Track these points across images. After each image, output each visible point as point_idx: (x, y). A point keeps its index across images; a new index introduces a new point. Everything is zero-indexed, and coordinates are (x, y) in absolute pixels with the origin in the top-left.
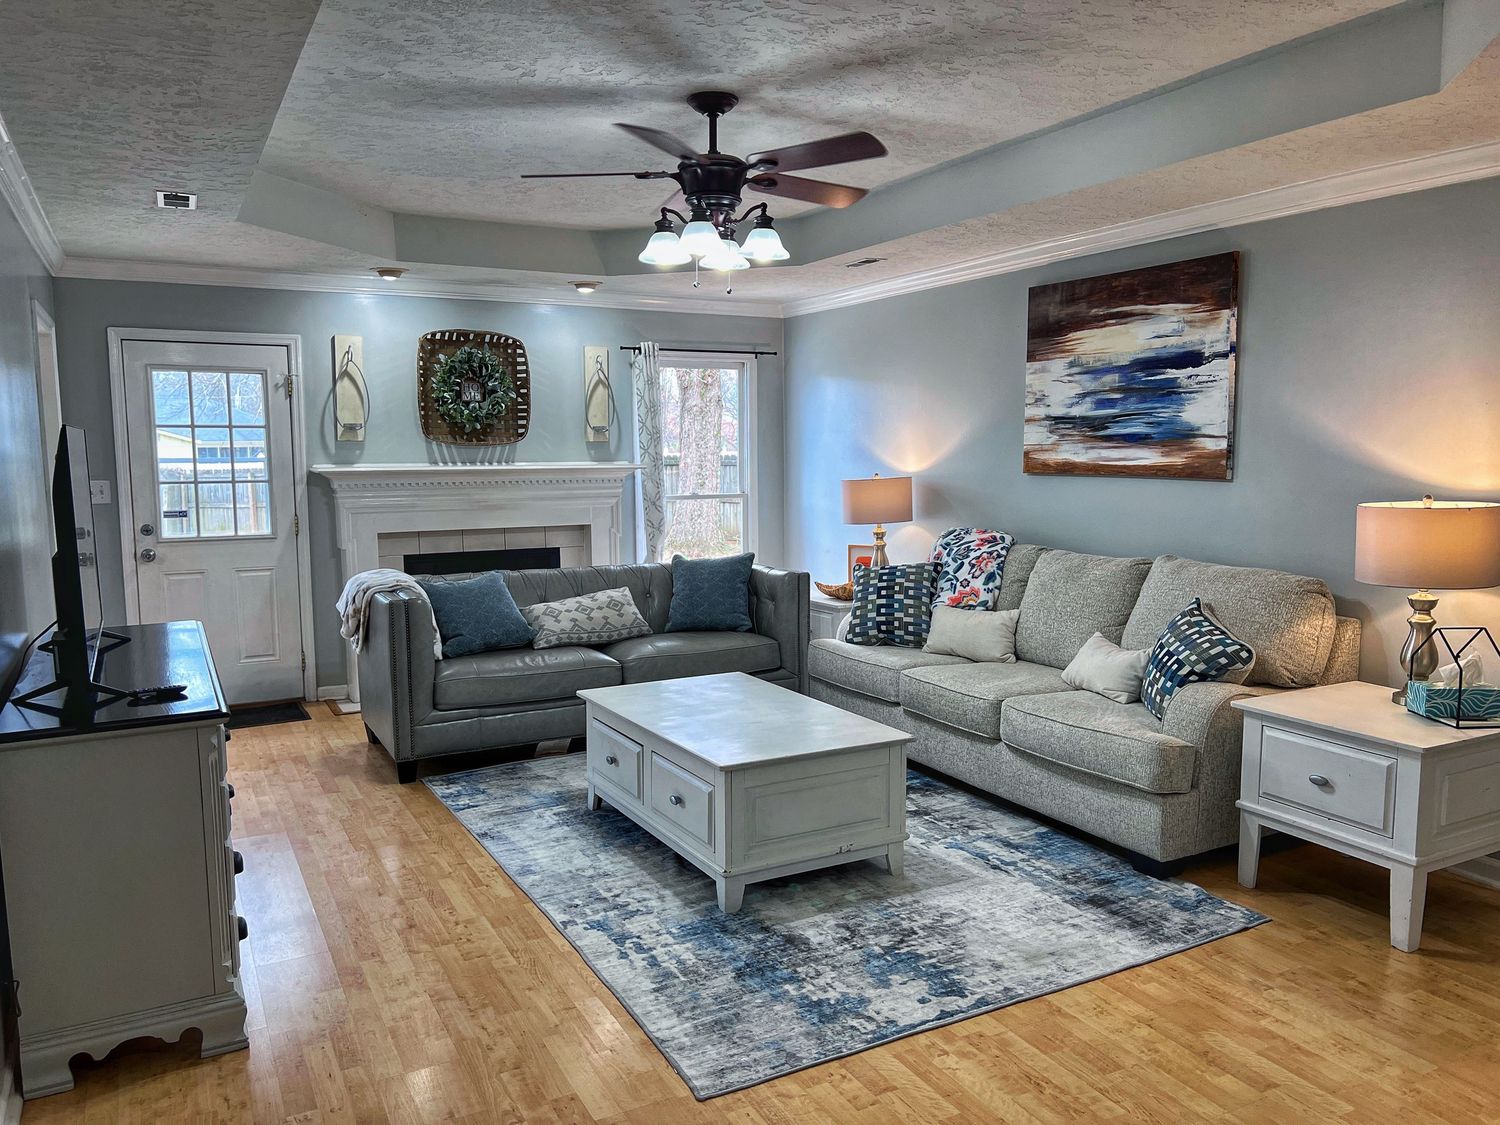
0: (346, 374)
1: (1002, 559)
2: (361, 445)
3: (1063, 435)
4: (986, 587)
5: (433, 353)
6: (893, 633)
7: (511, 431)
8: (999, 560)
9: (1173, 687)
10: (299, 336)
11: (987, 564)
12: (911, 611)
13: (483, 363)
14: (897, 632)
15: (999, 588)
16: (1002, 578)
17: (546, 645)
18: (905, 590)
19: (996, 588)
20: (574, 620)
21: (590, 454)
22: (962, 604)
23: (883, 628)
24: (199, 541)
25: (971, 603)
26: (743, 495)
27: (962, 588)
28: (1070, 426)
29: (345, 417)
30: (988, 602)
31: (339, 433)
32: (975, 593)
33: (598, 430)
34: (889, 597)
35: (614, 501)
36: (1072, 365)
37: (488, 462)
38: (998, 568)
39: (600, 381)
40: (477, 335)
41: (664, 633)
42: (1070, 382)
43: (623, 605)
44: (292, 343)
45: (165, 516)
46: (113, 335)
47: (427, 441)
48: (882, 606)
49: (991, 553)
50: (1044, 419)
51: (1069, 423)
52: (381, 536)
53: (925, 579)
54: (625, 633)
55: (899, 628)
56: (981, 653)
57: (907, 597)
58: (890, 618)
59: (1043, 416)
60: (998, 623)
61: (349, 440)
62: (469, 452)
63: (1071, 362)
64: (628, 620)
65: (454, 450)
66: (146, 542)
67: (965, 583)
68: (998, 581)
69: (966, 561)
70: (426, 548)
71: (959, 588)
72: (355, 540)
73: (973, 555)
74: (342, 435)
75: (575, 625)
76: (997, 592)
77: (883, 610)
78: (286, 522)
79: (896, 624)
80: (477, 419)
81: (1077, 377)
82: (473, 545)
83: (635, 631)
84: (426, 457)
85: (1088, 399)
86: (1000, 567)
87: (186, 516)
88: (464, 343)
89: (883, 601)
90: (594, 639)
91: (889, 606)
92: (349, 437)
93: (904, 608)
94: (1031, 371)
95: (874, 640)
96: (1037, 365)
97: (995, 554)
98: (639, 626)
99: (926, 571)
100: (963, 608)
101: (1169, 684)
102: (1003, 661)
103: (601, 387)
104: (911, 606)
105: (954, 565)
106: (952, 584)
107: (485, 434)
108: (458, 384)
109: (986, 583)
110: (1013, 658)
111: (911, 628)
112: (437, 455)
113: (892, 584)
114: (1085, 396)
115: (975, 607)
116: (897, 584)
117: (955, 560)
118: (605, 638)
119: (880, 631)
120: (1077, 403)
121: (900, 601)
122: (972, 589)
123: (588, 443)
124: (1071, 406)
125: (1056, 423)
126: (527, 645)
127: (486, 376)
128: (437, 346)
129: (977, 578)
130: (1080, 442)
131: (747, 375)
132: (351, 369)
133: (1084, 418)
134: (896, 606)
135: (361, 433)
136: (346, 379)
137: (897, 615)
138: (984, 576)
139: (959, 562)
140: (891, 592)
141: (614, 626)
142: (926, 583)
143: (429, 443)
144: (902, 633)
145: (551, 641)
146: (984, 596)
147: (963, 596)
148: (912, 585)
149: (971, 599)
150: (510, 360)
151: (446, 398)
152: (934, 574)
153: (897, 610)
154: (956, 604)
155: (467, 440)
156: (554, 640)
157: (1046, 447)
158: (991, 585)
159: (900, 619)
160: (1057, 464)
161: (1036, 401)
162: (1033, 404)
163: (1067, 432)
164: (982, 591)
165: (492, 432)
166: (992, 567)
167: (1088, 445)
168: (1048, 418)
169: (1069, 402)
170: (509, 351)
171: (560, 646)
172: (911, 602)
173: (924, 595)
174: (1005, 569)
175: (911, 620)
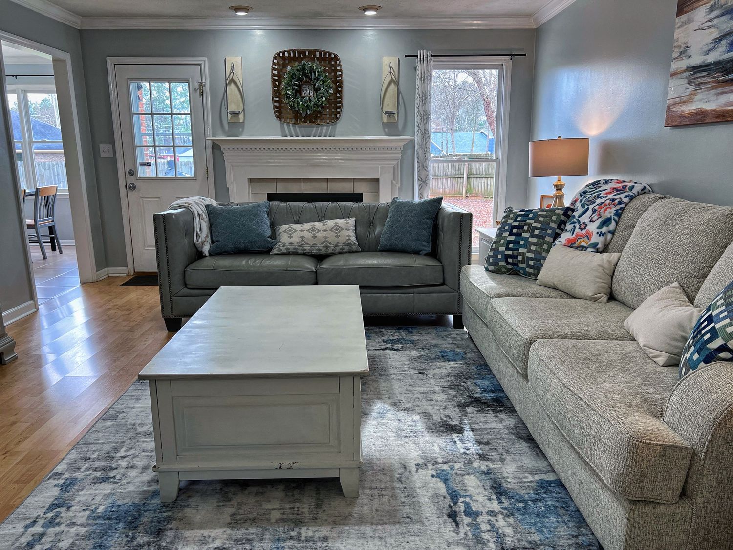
0: (232, 81)
1: (622, 206)
2: (242, 125)
3: (699, 84)
4: (599, 231)
5: (284, 66)
6: (517, 265)
7: (333, 116)
8: (618, 207)
9: (698, 362)
10: (206, 58)
11: (606, 210)
12: (533, 248)
13: (312, 71)
14: (520, 265)
15: (613, 233)
16: (617, 223)
17: (277, 252)
18: (531, 230)
19: (609, 232)
20: (303, 237)
21: (385, 131)
22: (576, 245)
23: (510, 260)
24: (157, 179)
25: (583, 244)
26: (497, 161)
27: (579, 231)
28: (704, 74)
29: (232, 107)
30: (597, 244)
31: (229, 118)
32: (588, 236)
33: (389, 114)
34: (518, 235)
35: (395, 162)
36: (711, 9)
37: (319, 135)
38: (615, 214)
39: (392, 81)
40: (310, 52)
41: (376, 251)
42: (709, 27)
43: (342, 229)
44: (202, 62)
45: (140, 165)
46: (110, 61)
47: (281, 123)
48: (510, 242)
49: (613, 200)
50: (685, 71)
51: (704, 71)
52: (251, 181)
53: (552, 221)
54: (338, 249)
55: (522, 262)
56: (577, 290)
57: (533, 236)
58: (516, 253)
59: (684, 68)
60: (596, 264)
61: (235, 122)
62: (307, 129)
63: (712, 6)
64: (343, 238)
65: (297, 128)
66: (131, 180)
67: (583, 226)
68: (612, 226)
69: (591, 207)
70: (280, 189)
71: (577, 230)
72: (234, 182)
73: (599, 201)
74: (231, 118)
75: (302, 240)
76: (609, 236)
77: (511, 246)
78: (202, 171)
79: (520, 258)
80: (308, 108)
81: (716, 21)
82: (308, 189)
83: (346, 248)
84: (280, 134)
85: (723, 42)
86: (619, 214)
87: (150, 165)
88: (303, 59)
89: (512, 238)
90: (315, 251)
91: (516, 242)
92: (234, 120)
93: (527, 245)
94: (679, 25)
95: (504, 270)
96: (684, 17)
97: (617, 201)
98: (350, 245)
99: (555, 214)
100: (577, 248)
101: (696, 356)
102: (595, 300)
103: (393, 85)
104: (533, 244)
105: (581, 210)
106: (574, 226)
107: (316, 118)
108: (297, 85)
109: (600, 227)
110: (605, 298)
111: (531, 263)
112: (287, 132)
113: (523, 224)
114: (721, 40)
115: (587, 248)
116: (526, 224)
117: (583, 206)
118: (323, 251)
119: (508, 263)
120: (714, 48)
121: (526, 239)
122: (587, 232)
123: (383, 123)
124: (708, 52)
125: (694, 73)
126: (266, 251)
127: (314, 79)
128: (287, 62)
129: (593, 222)
130: (713, 88)
131: (504, 74)
132: (235, 78)
133: (717, 63)
134: (522, 242)
135: (241, 116)
136: (232, 85)
137: (521, 250)
138: (600, 220)
139: (586, 207)
140: (520, 231)
141: (330, 243)
142: (552, 225)
143: (282, 124)
144: (524, 266)
145: (281, 250)
146: (595, 239)
147: (579, 236)
148: (539, 225)
149: (583, 241)
150: (333, 68)
151: (288, 94)
152: (563, 217)
153: (522, 247)
154: (571, 244)
155: (304, 122)
156: (283, 249)
157: (684, 99)
158: (604, 230)
159: (523, 254)
160: (692, 114)
161: (680, 54)
162: (677, 58)
163: (702, 80)
164: (595, 233)
165: (321, 116)
166: (610, 212)
167: (720, 90)
168: (689, 69)
169: (706, 48)
170: (333, 63)
171: (288, 254)
172: (534, 240)
173: (548, 235)
174: (622, 216)
175: (532, 255)
